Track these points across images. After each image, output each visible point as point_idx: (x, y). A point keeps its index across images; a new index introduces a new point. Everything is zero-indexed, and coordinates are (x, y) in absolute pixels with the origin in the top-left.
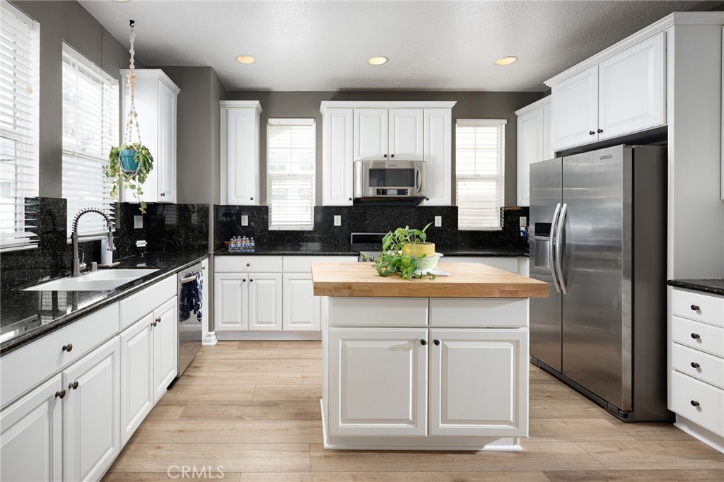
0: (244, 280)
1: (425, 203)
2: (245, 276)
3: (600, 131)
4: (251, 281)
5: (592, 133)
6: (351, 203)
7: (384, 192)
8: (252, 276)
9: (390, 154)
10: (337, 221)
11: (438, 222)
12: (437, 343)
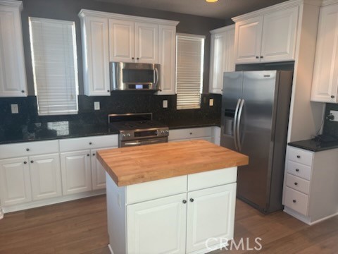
0: (25, 163)
1: (159, 93)
2: (25, 159)
3: (262, 57)
4: (32, 162)
5: (257, 57)
6: (109, 94)
7: (134, 86)
8: (32, 158)
9: (136, 57)
10: (97, 106)
11: (165, 104)
12: (192, 200)
